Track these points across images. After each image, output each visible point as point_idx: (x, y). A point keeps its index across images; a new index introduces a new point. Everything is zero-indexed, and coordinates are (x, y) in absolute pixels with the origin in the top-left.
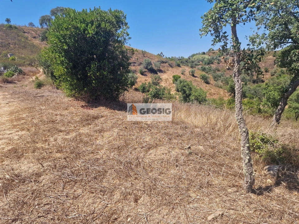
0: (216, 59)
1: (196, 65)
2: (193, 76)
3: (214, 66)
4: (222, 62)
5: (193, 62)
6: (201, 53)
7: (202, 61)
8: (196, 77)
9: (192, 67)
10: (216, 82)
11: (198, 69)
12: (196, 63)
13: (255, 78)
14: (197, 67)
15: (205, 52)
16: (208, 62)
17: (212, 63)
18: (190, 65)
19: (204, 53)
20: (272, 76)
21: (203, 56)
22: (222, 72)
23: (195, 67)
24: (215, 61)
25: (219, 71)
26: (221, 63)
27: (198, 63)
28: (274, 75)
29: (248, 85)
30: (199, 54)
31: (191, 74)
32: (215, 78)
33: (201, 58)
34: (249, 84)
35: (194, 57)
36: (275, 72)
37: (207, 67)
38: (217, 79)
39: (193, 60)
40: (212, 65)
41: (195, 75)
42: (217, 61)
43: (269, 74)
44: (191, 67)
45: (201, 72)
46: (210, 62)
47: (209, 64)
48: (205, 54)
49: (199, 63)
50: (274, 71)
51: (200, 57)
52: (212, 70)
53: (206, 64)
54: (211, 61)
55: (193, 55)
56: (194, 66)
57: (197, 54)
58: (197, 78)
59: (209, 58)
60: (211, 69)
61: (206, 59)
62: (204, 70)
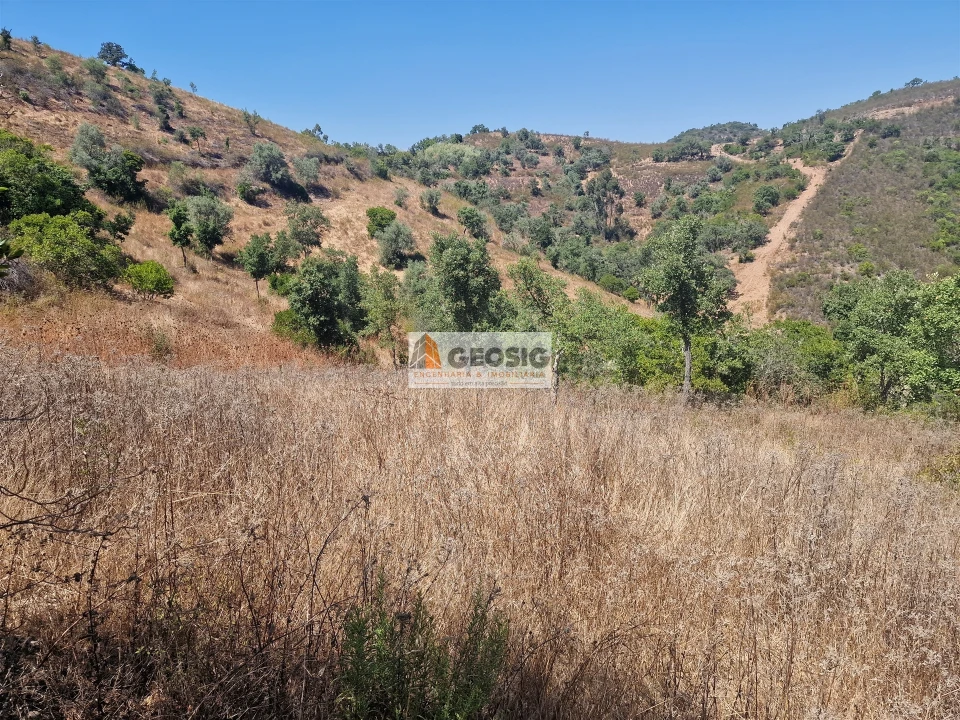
0: (497, 159)
1: (437, 175)
2: (435, 212)
3: (493, 182)
4: (514, 170)
5: (427, 165)
6: (448, 136)
7: (455, 164)
8: (443, 216)
9: (426, 182)
10: (506, 236)
11: (447, 190)
12: (436, 168)
13: (613, 225)
14: (442, 183)
15: (464, 136)
16: (475, 167)
17: (487, 173)
18: (418, 174)
19: (459, 139)
20: (655, 217)
21: (458, 146)
22: (519, 202)
23: (436, 185)
24: (496, 167)
25: (508, 198)
26: (513, 173)
27: (442, 170)
28: (660, 215)
29: (595, 245)
30: (444, 139)
31: (427, 205)
32: (503, 221)
33: (451, 154)
34: (597, 241)
35: (430, 149)
36: (663, 208)
37: (472, 183)
38: (508, 225)
39: (426, 158)
40: (488, 180)
41: (442, 210)
42: (503, 166)
43: (647, 211)
44: (424, 183)
45: (455, 199)
46: (480, 170)
47: (476, 174)
48: (461, 141)
49: (446, 171)
50: (659, 205)
51: (450, 150)
52: (488, 193)
53: (467, 174)
54: (484, 165)
55: (425, 144)
56: (433, 179)
57: (437, 140)
58: (446, 221)
59: (478, 154)
60: (484, 192)
61: (466, 159)
62: (464, 193)
